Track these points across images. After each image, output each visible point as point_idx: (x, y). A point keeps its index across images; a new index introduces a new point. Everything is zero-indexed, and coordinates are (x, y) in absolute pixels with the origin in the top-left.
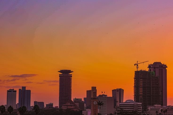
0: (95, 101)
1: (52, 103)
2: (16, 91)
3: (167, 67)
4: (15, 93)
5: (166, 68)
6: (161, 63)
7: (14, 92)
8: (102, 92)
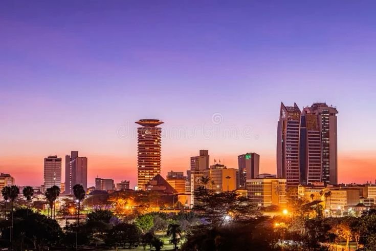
0: (198, 176)
1: (127, 181)
2: (60, 160)
3: (337, 112)
4: (59, 162)
5: (336, 115)
6: (327, 104)
7: (56, 162)
8: (215, 161)
